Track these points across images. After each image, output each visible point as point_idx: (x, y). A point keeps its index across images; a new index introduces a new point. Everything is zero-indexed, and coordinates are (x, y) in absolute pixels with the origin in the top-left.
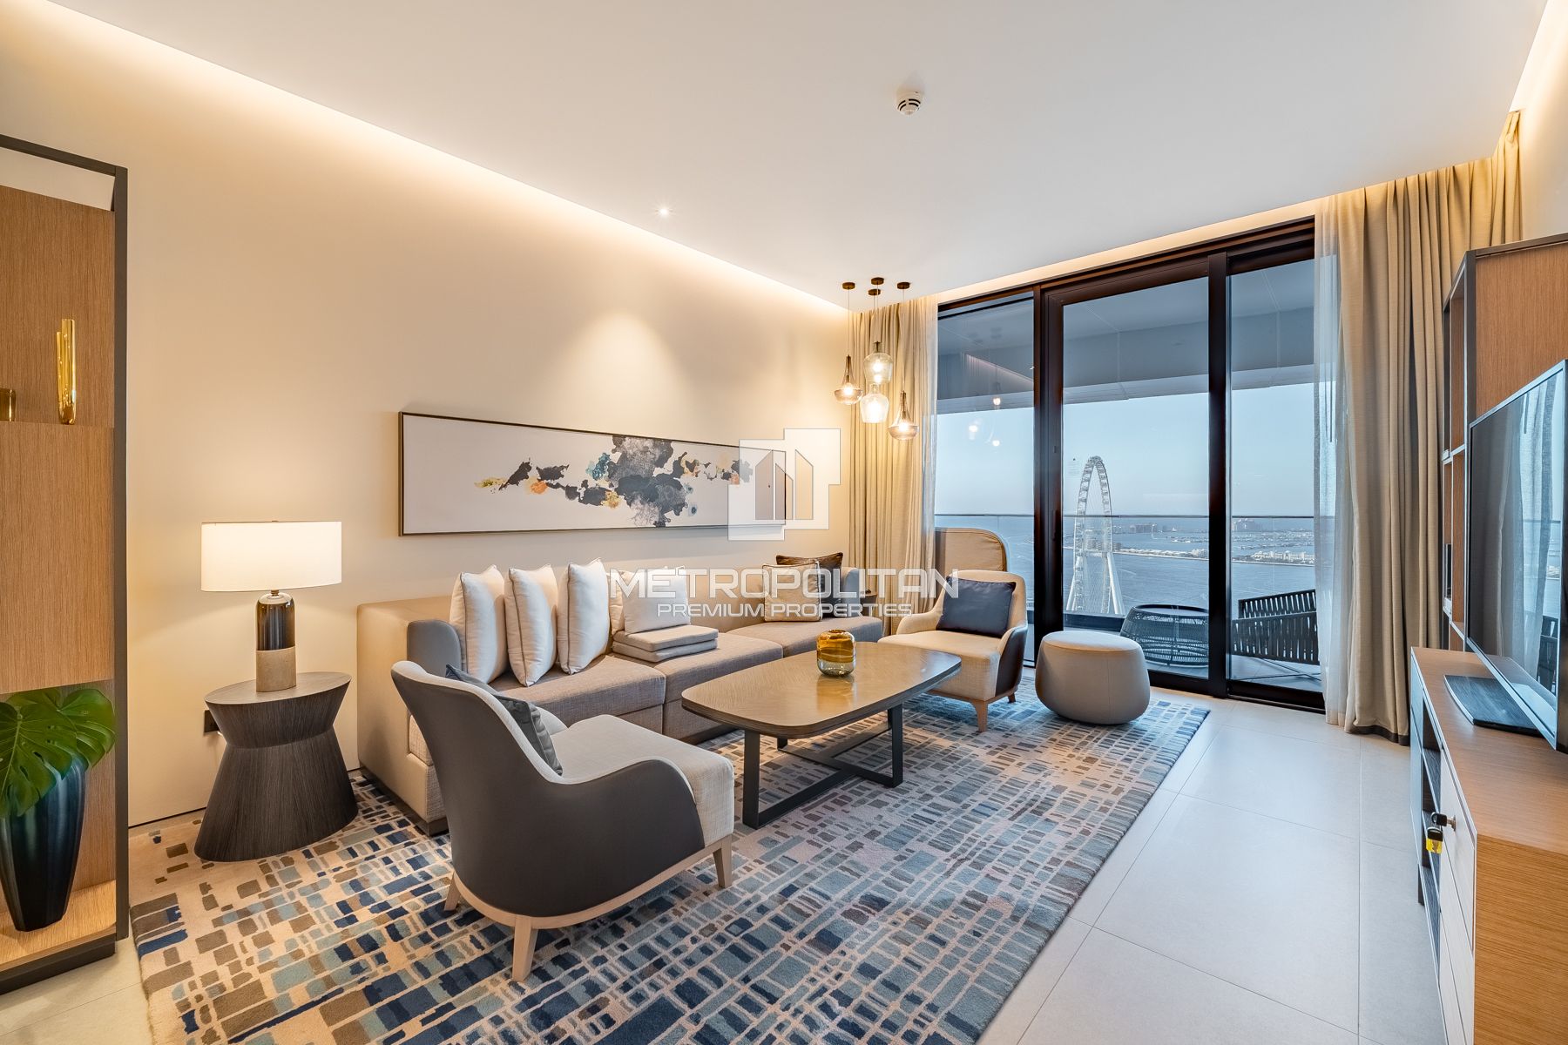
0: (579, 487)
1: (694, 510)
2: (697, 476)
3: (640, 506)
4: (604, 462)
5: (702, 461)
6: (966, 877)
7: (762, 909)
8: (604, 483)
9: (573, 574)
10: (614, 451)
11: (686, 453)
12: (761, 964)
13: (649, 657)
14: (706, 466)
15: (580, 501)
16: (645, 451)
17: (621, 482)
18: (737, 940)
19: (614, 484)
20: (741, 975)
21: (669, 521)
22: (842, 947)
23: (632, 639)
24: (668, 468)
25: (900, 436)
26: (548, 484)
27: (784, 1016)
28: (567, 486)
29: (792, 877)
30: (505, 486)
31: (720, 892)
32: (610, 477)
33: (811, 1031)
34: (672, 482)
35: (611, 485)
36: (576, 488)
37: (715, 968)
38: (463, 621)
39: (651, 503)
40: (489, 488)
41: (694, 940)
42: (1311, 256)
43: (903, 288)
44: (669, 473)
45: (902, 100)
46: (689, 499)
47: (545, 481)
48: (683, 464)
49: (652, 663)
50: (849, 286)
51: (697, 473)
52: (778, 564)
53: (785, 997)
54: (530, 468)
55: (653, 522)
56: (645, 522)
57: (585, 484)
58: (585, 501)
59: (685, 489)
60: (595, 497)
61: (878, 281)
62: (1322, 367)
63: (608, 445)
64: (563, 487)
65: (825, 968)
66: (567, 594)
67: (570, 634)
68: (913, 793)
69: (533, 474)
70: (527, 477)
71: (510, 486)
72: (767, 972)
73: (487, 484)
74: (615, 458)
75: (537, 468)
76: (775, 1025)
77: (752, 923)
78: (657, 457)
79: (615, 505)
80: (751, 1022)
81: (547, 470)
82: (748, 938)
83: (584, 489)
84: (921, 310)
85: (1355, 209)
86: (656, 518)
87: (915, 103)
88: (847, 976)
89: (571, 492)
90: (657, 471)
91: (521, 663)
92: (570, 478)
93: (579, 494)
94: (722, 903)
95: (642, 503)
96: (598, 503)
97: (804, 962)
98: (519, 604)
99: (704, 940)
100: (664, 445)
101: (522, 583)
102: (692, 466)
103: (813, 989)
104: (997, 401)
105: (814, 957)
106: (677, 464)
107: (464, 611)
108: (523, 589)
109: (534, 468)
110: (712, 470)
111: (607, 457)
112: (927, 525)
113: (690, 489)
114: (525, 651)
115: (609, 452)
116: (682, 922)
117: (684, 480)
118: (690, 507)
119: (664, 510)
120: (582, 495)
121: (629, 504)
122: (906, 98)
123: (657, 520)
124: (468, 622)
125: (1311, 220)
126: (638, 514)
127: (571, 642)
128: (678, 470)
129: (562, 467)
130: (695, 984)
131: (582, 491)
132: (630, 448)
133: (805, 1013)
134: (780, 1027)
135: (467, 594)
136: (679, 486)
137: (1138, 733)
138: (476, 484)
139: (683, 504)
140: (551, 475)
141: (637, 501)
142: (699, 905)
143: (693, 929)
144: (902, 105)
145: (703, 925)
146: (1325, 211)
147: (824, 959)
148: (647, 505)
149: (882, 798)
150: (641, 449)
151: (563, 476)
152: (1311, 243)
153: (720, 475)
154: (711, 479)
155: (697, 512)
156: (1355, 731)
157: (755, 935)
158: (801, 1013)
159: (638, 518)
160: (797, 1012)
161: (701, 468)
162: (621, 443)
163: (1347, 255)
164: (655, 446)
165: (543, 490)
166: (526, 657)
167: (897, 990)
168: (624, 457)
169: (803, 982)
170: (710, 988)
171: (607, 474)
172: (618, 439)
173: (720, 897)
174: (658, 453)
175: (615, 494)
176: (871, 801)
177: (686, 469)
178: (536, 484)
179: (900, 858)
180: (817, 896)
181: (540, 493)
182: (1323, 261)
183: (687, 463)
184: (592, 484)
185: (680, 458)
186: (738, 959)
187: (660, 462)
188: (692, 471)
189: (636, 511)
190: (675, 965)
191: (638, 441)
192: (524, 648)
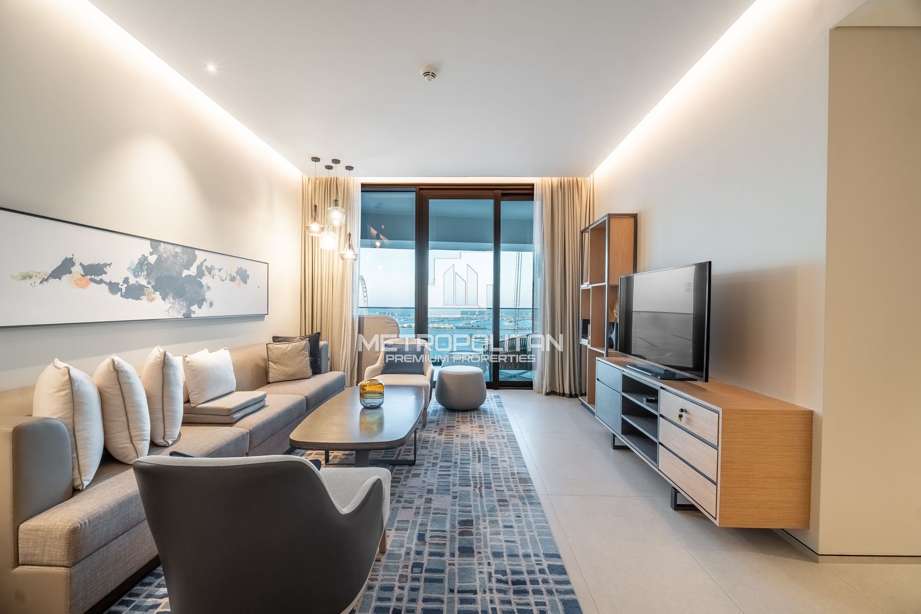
0: (121, 283)
1: (211, 304)
2: (213, 278)
3: (172, 301)
4: (143, 261)
5: (217, 266)
6: (490, 494)
7: (419, 553)
8: (143, 281)
9: (168, 359)
10: (151, 254)
11: (206, 260)
12: (449, 578)
13: (227, 419)
14: (220, 270)
15: (122, 296)
16: (176, 255)
17: (157, 280)
18: (424, 575)
19: (151, 281)
20: (446, 591)
21: (194, 312)
22: (476, 550)
23: (201, 409)
24: (193, 271)
25: (347, 259)
26: (91, 280)
27: (488, 596)
28: (110, 282)
29: (415, 529)
30: (47, 280)
31: (386, 556)
32: (148, 275)
33: (505, 594)
34: (195, 281)
35: (149, 283)
36: (118, 284)
37: (430, 595)
38: (70, 415)
39: (181, 299)
40: (28, 282)
41: (402, 588)
42: (532, 199)
43: (349, 170)
44: (194, 275)
45: (426, 71)
46: (208, 295)
47: (89, 277)
48: (204, 268)
49: (230, 424)
50: (316, 159)
51: (213, 276)
52: (274, 342)
53: (478, 587)
54: (73, 264)
55: (182, 314)
56: (176, 314)
57: (126, 280)
58: (126, 296)
59: (205, 287)
60: (134, 292)
61: (336, 161)
62: (536, 246)
63: (145, 248)
64: (106, 283)
65: (480, 564)
66: (161, 378)
67: (165, 412)
68: (426, 465)
69: (77, 270)
70: (71, 272)
71: (52, 281)
72: (457, 580)
73: (26, 277)
74: (152, 259)
75: (81, 264)
76: (489, 602)
77: (422, 562)
78: (185, 261)
79: (152, 300)
80: (477, 608)
81: (89, 266)
82: (427, 571)
83: (125, 285)
84: (351, 184)
85: (549, 184)
86: (184, 311)
87: (434, 75)
88: (492, 561)
89: (114, 288)
90: (185, 273)
91: (130, 445)
92: (114, 275)
93: (121, 289)
94: (394, 561)
95: (174, 298)
96: (138, 298)
97: (468, 566)
98: (124, 391)
99: (408, 585)
100: (190, 250)
101: (126, 372)
102: (210, 270)
103: (486, 576)
104: (378, 244)
105: (469, 562)
106: (199, 268)
107: (71, 404)
108: (128, 378)
109: (77, 264)
110: (223, 274)
111: (145, 258)
112: (355, 314)
113: (209, 288)
114: (132, 434)
115: (147, 254)
116: (382, 583)
117: (205, 280)
118: (209, 302)
119: (191, 304)
120: (124, 291)
121: (164, 299)
122: (431, 71)
123: (185, 312)
124: (76, 415)
125: (533, 185)
126: (170, 308)
127: (166, 418)
128: (200, 273)
129: (106, 265)
130: (429, 610)
131: (124, 287)
132: (164, 252)
133: (494, 589)
134: (492, 602)
135: (75, 388)
136: (201, 285)
137: (485, 412)
138: (12, 276)
139: (204, 300)
140: (94, 271)
141: (170, 297)
142: (381, 568)
143: (394, 583)
144: (426, 74)
145: (397, 578)
146: (538, 182)
147: (475, 560)
148: (177, 300)
149: (413, 472)
150: (173, 253)
151: (106, 273)
152: (533, 194)
153: (228, 278)
154: (223, 281)
155: (214, 306)
156: (547, 394)
157: (430, 567)
158: (493, 589)
159: (170, 310)
160: (491, 590)
161: (216, 272)
162: (157, 247)
163: (546, 203)
164: (183, 252)
165: (87, 285)
166: (133, 439)
167: (517, 556)
168: (159, 260)
169: (478, 576)
170: (440, 606)
171: (145, 273)
172: (155, 243)
173: (388, 558)
174: (185, 257)
175: (152, 290)
176: (411, 475)
177: (206, 273)
178: (80, 280)
179: (455, 497)
180: (438, 533)
181: (83, 287)
182: (537, 203)
183: (206, 267)
184: (132, 280)
185: (202, 263)
186: (436, 584)
187: (188, 267)
188: (210, 273)
189: (169, 305)
190: (407, 607)
191: (171, 247)
192: (132, 431)
